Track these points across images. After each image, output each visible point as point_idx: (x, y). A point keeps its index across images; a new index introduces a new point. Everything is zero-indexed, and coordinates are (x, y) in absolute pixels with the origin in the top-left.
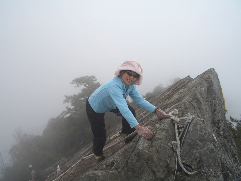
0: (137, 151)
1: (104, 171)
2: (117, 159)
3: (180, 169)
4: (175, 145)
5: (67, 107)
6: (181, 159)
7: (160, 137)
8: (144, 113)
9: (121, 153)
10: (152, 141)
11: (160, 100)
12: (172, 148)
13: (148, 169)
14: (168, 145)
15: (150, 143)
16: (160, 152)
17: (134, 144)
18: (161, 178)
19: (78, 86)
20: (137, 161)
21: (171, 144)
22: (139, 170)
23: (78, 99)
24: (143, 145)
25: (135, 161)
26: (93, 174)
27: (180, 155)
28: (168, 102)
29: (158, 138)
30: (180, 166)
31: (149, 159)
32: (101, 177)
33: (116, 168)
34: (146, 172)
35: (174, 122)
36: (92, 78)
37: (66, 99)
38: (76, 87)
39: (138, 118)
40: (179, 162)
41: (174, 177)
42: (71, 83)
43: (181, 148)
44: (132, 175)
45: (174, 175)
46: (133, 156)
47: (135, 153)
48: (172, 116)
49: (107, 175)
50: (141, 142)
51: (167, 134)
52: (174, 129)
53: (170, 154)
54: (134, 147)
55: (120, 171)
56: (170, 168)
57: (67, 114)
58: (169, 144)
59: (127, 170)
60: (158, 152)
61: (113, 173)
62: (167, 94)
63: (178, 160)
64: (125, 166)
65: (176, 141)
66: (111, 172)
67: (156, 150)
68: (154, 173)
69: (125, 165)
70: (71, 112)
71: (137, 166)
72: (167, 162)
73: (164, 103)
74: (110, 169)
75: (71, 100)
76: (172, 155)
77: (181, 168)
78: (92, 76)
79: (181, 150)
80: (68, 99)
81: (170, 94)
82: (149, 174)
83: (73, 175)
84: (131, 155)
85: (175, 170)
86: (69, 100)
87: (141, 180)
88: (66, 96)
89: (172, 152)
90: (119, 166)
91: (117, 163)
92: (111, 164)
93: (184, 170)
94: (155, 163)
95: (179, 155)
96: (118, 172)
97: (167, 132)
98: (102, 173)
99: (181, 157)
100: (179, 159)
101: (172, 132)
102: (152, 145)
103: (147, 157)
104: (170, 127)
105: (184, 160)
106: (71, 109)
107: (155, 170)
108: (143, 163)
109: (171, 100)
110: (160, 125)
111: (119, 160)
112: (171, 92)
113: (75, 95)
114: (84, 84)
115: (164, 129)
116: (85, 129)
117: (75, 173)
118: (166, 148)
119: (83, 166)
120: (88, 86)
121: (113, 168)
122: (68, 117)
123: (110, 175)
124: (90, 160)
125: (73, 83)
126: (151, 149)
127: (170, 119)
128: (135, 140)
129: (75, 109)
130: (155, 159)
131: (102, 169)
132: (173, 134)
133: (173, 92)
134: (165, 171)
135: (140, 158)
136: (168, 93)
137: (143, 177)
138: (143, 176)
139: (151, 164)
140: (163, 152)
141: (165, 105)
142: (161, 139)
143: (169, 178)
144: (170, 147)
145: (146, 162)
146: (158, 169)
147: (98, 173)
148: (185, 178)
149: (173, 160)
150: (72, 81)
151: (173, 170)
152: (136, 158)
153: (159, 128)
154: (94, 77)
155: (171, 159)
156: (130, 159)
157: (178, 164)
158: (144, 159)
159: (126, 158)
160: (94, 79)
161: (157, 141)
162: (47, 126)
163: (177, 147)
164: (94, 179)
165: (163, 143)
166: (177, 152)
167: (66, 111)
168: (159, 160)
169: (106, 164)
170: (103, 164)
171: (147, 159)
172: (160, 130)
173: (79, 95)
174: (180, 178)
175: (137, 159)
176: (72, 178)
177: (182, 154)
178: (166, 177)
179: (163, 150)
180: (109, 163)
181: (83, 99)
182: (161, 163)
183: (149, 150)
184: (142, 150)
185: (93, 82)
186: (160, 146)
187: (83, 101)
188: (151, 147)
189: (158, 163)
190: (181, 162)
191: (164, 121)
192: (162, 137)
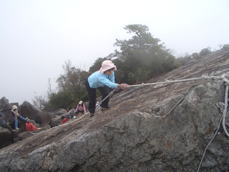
0: (186, 103)
1: (150, 114)
2: (164, 106)
3: (221, 130)
4: (223, 106)
5: (116, 50)
6: (225, 121)
7: (210, 95)
8: (190, 71)
9: (168, 102)
10: (201, 97)
11: (209, 62)
12: (219, 108)
13: (191, 122)
14: (215, 105)
15: (199, 99)
16: (207, 110)
17: (182, 96)
18: (201, 133)
19: (130, 32)
20: (183, 113)
21: (219, 104)
22: (182, 120)
23: (128, 45)
24: (192, 99)
25: (181, 111)
26: (139, 115)
27: (226, 117)
28: (220, 65)
29: (208, 95)
30: (222, 127)
31: (195, 113)
32: (146, 119)
33: (161, 114)
34: (189, 124)
35: (225, 84)
36: (145, 28)
37: (116, 42)
38: (128, 33)
39: (184, 74)
40: (223, 123)
41: (214, 135)
42: (124, 28)
43: (228, 111)
44: (174, 124)
45: (215, 134)
46: (180, 107)
47: (183, 104)
48: (225, 78)
49: (151, 118)
50: (191, 96)
51: (217, 95)
52: (225, 92)
53: (215, 114)
54: (182, 99)
55: (164, 118)
56: (212, 126)
57: (114, 56)
58: (217, 104)
59: (171, 119)
60: (205, 108)
61: (158, 118)
62: (217, 57)
63: (222, 121)
64: (170, 115)
65: (224, 103)
66: (156, 116)
67: (203, 106)
68: (196, 127)
69: (170, 113)
70: (119, 56)
71: (181, 117)
72: (211, 120)
73: (215, 65)
74: (156, 113)
75: (121, 44)
76: (217, 115)
77: (223, 129)
78: (145, 25)
79: (227, 112)
80: (118, 42)
81: (220, 58)
82: (191, 127)
83: (116, 112)
84: (178, 105)
85: (217, 130)
86: (119, 44)
87: (182, 130)
88: (117, 40)
89: (218, 112)
90: (163, 113)
91: (162, 109)
92: (157, 109)
93: (225, 132)
94: (200, 118)
95: (224, 116)
96: (163, 118)
97: (217, 93)
98: (148, 116)
99: (226, 119)
100: (224, 120)
101: (222, 94)
102: (200, 101)
103: (194, 111)
104: (221, 89)
105: (228, 123)
106: (119, 52)
107: (198, 124)
108: (188, 116)
109: (224, 64)
110: (211, 84)
111: (165, 107)
112: (222, 57)
113: (125, 40)
114: (136, 32)
115: (216, 89)
116: (129, 74)
117: (119, 111)
118: (213, 107)
119: (127, 106)
120: (139, 34)
121: (158, 113)
122: (115, 59)
123: (154, 119)
124: (134, 102)
125: (126, 29)
126: (199, 104)
127: (222, 81)
128: (184, 92)
129: (123, 53)
130: (201, 115)
131: (147, 112)
132: (222, 95)
133: (224, 56)
134: (206, 128)
135: (187, 110)
136: (219, 57)
137: (185, 129)
138: (185, 127)
139: (196, 119)
140: (210, 110)
141: (216, 67)
142: (210, 97)
143: (209, 135)
144: (217, 107)
145: (191, 115)
146: (201, 125)
147: (144, 115)
148: (224, 139)
149: (217, 120)
150: (126, 26)
151: (215, 129)
152: (183, 109)
153: (211, 87)
154: (147, 27)
155: (215, 119)
156: (176, 109)
157: (221, 125)
158: (190, 112)
159: (172, 108)
160: (146, 29)
161: (206, 99)
162: (94, 64)
163: (224, 109)
164: (139, 119)
165: (212, 101)
166: (222, 113)
167: (114, 53)
168: (204, 116)
169: (153, 108)
170: (150, 107)
171: (193, 112)
172: (211, 88)
173: (129, 41)
174: (220, 138)
175: (183, 111)
176: (115, 115)
177: (228, 116)
178: (207, 133)
179: (210, 108)
180: (156, 109)
181: (132, 45)
182: (205, 120)
183: (197, 105)
184: (190, 103)
185: (145, 31)
186: (208, 103)
187: (132, 47)
188: (200, 103)
189: (202, 119)
190: (224, 124)
191: (216, 81)
192: (212, 95)
